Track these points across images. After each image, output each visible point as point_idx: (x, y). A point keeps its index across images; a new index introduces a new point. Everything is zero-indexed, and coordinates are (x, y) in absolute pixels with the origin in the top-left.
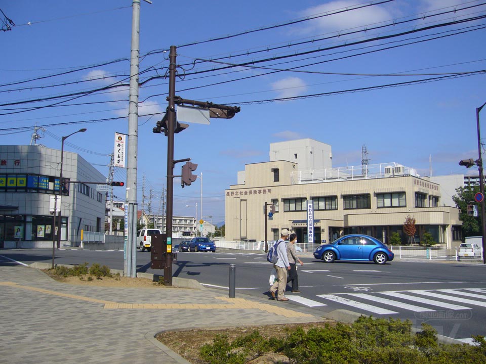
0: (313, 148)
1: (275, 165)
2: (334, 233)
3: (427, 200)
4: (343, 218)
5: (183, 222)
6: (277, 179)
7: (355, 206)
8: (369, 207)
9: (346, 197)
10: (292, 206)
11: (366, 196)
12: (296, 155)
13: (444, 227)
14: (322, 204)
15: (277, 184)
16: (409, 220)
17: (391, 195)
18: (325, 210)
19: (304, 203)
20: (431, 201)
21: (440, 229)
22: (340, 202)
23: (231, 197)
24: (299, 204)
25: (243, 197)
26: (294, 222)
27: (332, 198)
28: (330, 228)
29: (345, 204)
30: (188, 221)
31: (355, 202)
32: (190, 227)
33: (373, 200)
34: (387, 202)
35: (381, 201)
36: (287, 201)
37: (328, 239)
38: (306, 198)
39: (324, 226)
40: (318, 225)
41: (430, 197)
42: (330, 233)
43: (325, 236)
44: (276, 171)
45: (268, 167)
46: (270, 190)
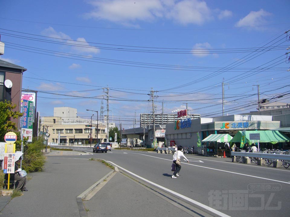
0: (69, 110)
1: (54, 118)
2: (71, 140)
3: (101, 131)
4: (74, 136)
6: (55, 122)
7: (78, 132)
8: (82, 133)
9: (75, 129)
10: (59, 131)
11: (82, 130)
12: (63, 112)
13: (102, 139)
14: (68, 131)
15: (54, 124)
18: (69, 133)
19: (63, 131)
20: (102, 131)
21: (101, 140)
22: (74, 131)
24: (61, 131)
27: (72, 130)
28: (70, 139)
29: (75, 132)
31: (78, 131)
33: (83, 131)
34: (87, 131)
35: (85, 131)
36: (57, 130)
37: (69, 142)
38: (63, 129)
39: (68, 138)
40: (66, 138)
41: (102, 130)
42: (69, 141)
43: (68, 141)
44: (54, 120)
45: (52, 119)
46: (52, 126)
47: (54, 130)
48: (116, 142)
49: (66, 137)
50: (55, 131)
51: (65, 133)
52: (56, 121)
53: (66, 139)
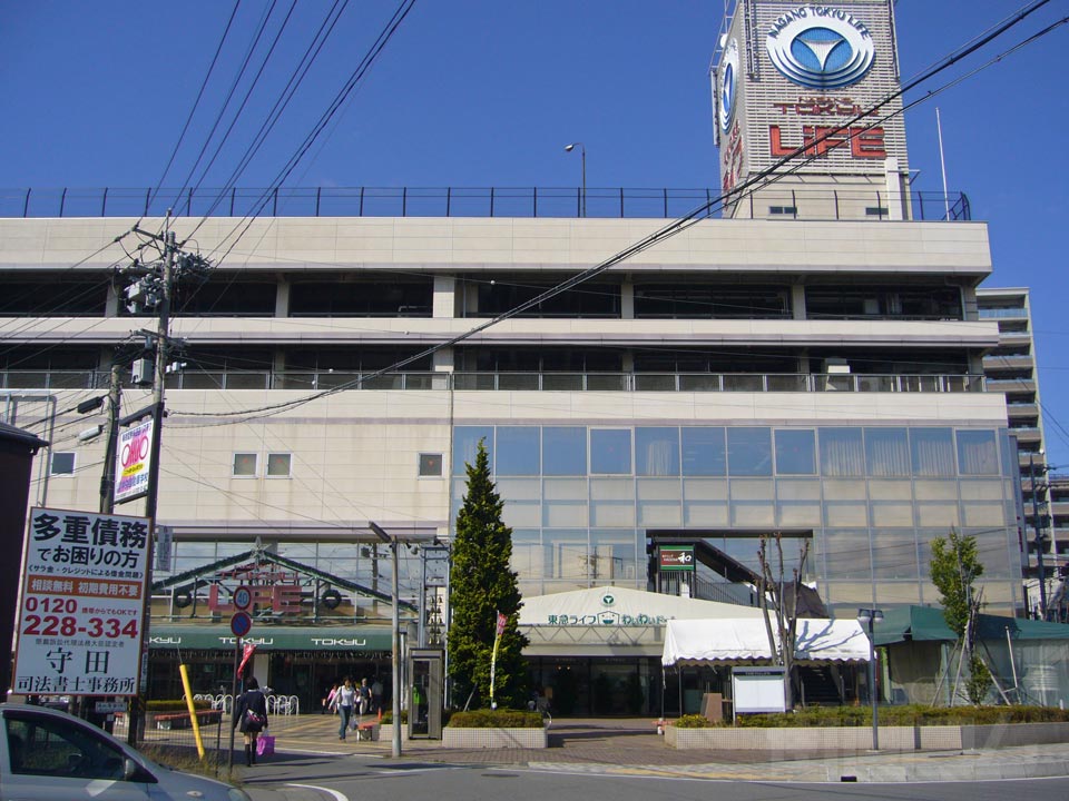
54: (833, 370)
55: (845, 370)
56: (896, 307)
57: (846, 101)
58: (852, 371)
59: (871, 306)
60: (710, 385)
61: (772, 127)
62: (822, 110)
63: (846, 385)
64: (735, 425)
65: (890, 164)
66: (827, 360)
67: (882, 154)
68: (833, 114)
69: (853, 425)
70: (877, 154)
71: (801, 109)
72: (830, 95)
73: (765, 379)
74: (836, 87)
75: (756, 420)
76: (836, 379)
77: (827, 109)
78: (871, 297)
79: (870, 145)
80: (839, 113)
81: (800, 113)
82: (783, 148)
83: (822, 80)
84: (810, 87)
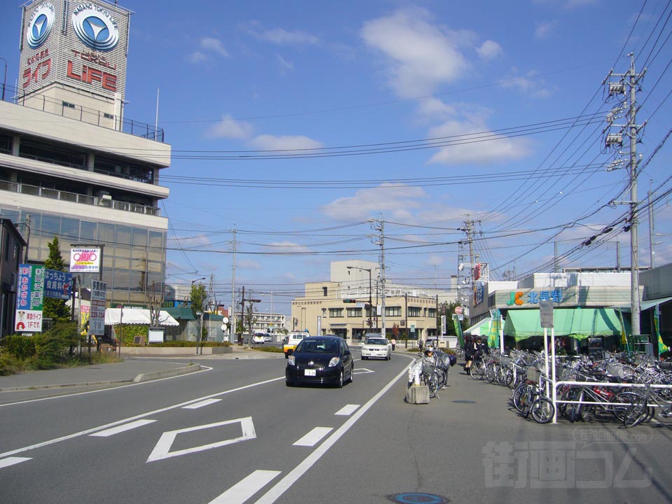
1: (325, 285)
2: (357, 333)
3: (422, 312)
4: (361, 323)
5: (271, 319)
6: (326, 295)
10: (335, 314)
13: (421, 330)
14: (353, 313)
15: (325, 297)
16: (395, 325)
17: (393, 308)
18: (354, 317)
20: (427, 312)
21: (419, 331)
22: (364, 311)
23: (295, 306)
24: (339, 312)
25: (303, 306)
26: (332, 325)
28: (353, 329)
30: (276, 318)
32: (278, 324)
34: (391, 313)
35: (387, 312)
36: (332, 310)
37: (351, 338)
38: (343, 309)
39: (349, 328)
40: (345, 327)
41: (425, 309)
42: (353, 333)
43: (349, 334)
44: (325, 289)
45: (321, 286)
46: (321, 302)
47: (324, 310)
48: (444, 335)
49: (345, 325)
50: (328, 312)
51: (346, 316)
52: (328, 289)
53: (346, 329)
54: (105, 197)
55: (109, 197)
56: (128, 172)
57: (103, 59)
58: (112, 198)
59: (118, 169)
60: (54, 196)
61: (69, 61)
62: (92, 59)
63: (108, 204)
64: (66, 216)
65: (117, 95)
66: (102, 192)
67: (114, 90)
68: (96, 63)
69: (112, 223)
70: (113, 89)
71: (85, 57)
72: (97, 53)
73: (78, 196)
74: (100, 50)
75: (74, 215)
76: (105, 201)
77: (95, 60)
78: (119, 165)
79: (110, 83)
80: (99, 64)
81: (82, 58)
82: (73, 74)
83: (94, 44)
84: (88, 46)
